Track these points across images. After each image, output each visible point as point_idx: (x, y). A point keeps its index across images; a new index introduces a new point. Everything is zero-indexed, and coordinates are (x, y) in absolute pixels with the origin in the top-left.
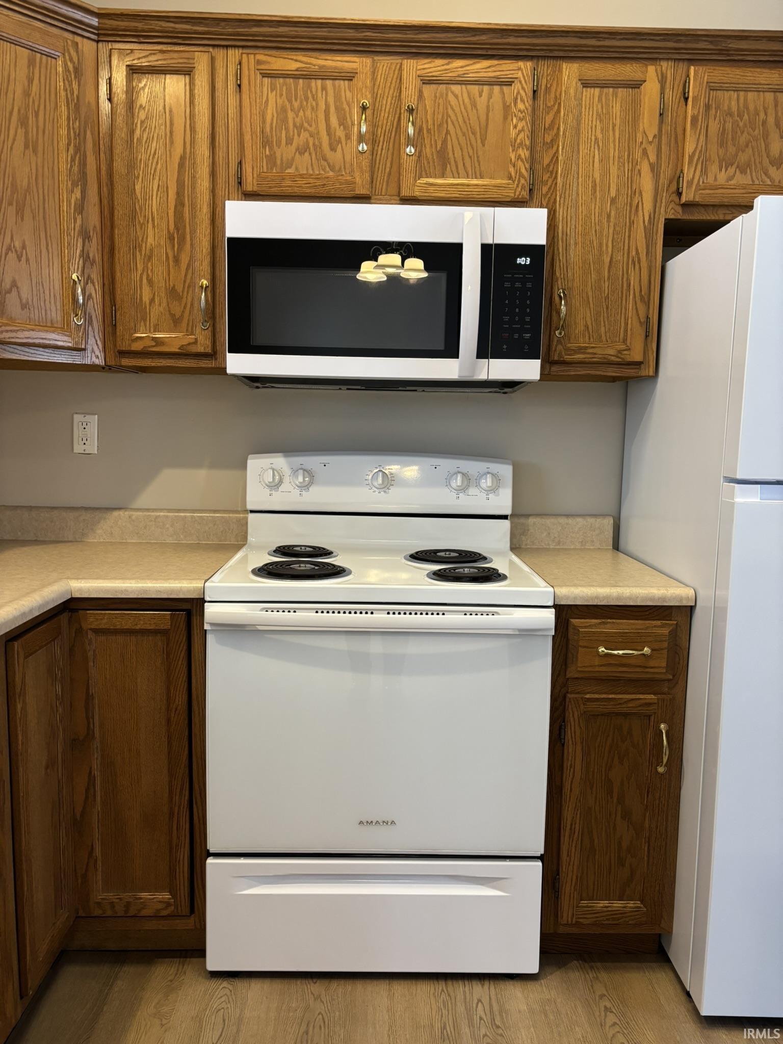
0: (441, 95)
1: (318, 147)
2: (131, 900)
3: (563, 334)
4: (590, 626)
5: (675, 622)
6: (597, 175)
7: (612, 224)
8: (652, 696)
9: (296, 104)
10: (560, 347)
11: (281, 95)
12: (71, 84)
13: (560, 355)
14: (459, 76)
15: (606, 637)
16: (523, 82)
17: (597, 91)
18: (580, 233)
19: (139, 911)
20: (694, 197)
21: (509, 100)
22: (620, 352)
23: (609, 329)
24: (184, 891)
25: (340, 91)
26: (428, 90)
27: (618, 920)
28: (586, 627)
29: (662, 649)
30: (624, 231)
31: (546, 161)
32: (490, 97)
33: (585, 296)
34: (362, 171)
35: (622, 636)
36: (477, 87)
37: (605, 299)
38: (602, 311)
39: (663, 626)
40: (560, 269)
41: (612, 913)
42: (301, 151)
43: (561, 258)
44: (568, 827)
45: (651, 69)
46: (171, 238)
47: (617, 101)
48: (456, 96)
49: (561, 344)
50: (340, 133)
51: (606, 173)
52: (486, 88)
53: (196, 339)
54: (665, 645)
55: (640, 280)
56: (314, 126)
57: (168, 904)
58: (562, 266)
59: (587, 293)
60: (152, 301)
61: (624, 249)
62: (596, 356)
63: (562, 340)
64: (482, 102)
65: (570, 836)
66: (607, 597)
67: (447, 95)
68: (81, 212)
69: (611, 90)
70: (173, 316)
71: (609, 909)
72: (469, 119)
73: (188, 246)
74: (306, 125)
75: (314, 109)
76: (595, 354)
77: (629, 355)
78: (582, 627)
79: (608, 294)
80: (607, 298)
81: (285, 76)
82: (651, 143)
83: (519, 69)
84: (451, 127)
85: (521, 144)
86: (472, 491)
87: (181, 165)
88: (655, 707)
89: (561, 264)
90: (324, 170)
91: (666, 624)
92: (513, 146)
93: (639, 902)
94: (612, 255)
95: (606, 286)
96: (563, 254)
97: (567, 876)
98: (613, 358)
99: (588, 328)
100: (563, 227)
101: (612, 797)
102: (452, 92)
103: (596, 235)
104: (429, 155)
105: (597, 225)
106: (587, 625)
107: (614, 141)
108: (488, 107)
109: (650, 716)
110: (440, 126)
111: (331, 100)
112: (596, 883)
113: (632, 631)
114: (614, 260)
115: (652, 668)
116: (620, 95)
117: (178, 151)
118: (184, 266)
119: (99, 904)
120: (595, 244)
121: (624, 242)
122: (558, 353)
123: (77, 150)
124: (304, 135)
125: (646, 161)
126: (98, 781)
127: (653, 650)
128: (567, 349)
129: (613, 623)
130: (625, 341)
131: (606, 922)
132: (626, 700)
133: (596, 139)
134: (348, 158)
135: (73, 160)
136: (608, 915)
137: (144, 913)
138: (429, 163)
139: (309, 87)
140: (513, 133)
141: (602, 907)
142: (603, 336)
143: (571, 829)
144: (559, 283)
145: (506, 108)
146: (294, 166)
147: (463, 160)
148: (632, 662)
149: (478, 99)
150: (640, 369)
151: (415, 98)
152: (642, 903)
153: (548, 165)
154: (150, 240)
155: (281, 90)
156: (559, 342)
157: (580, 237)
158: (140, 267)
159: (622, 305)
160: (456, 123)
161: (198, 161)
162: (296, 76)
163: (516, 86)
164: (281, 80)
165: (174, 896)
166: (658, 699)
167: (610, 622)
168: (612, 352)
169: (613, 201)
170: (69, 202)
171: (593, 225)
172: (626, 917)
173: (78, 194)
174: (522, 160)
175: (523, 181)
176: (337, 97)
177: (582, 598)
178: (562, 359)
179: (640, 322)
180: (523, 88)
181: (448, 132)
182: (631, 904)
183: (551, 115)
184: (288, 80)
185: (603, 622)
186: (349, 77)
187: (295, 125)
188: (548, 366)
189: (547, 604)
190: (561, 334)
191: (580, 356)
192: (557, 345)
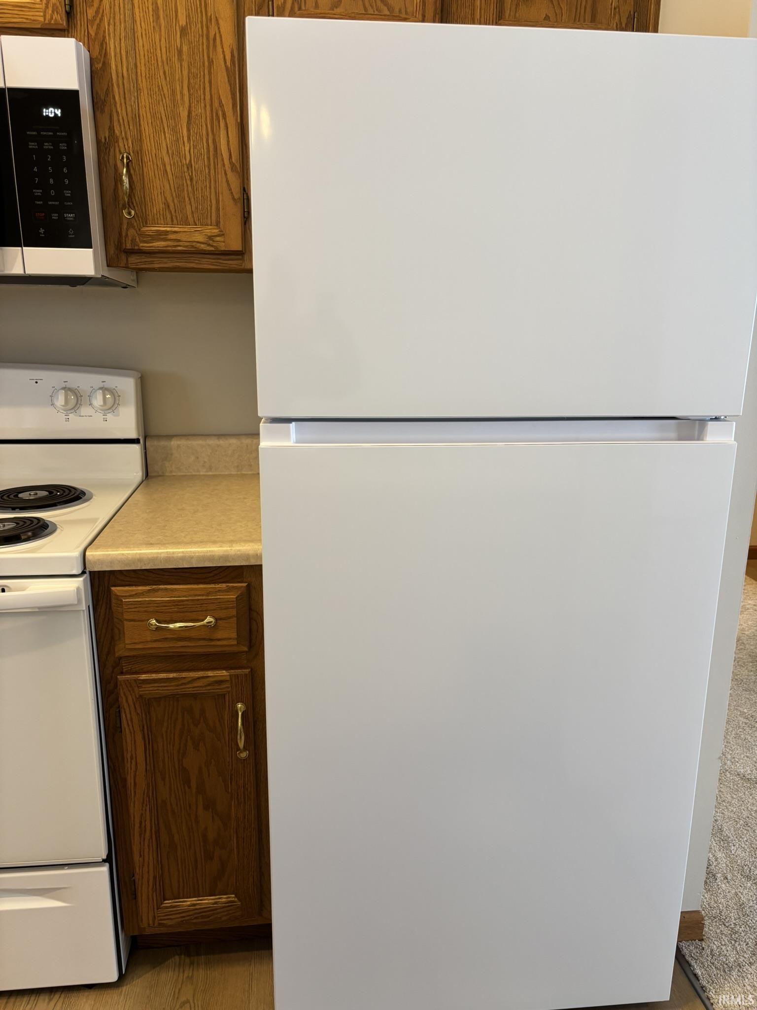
3: (133, 212)
4: (137, 595)
5: (245, 585)
7: (185, 64)
8: (224, 673)
10: (132, 232)
13: (133, 241)
15: (157, 607)
18: (144, 75)
22: (210, 238)
23: (197, 208)
27: (209, 917)
28: (131, 596)
29: (230, 618)
30: (202, 73)
33: (160, 163)
35: (177, 605)
37: (188, 168)
38: (185, 185)
39: (229, 590)
40: (120, 125)
41: (200, 911)
43: (119, 110)
44: (137, 825)
49: (133, 227)
54: (234, 612)
55: (228, 142)
58: (121, 121)
59: (162, 159)
61: (205, 99)
62: (181, 243)
63: (133, 221)
65: (140, 835)
66: (154, 559)
71: (198, 907)
76: (179, 241)
77: (224, 242)
78: (126, 597)
79: (190, 161)
80: (190, 166)
86: (85, 410)
88: (228, 685)
89: (121, 118)
91: (233, 587)
93: (233, 896)
94: (190, 107)
95: (187, 149)
96: (121, 104)
97: (142, 878)
98: (203, 246)
99: (168, 206)
100: (116, 66)
101: (189, 787)
103: (166, 79)
105: (165, 63)
106: (134, 593)
109: (224, 695)
112: (181, 880)
113: (190, 598)
114: (193, 114)
115: (219, 640)
120: (166, 91)
121: (204, 88)
122: (130, 238)
127: (216, 619)
128: (141, 235)
129: (166, 589)
130: (218, 224)
131: (194, 921)
132: (190, 679)
136: (196, 913)
141: (189, 906)
142: (190, 217)
143: (140, 827)
144: (121, 145)
148: (193, 634)
150: (243, 259)
152: (236, 896)
156: (130, 225)
157: (144, 80)
159: (210, 176)
166: (230, 675)
167: (162, 589)
168: (200, 238)
169: (184, 31)
171: (160, 64)
172: (218, 913)
177: (120, 562)
178: (136, 248)
179: (233, 198)
182: (224, 899)
185: (154, 590)
188: (123, 257)
189: (74, 572)
190: (129, 214)
191: (159, 244)
192: (127, 230)
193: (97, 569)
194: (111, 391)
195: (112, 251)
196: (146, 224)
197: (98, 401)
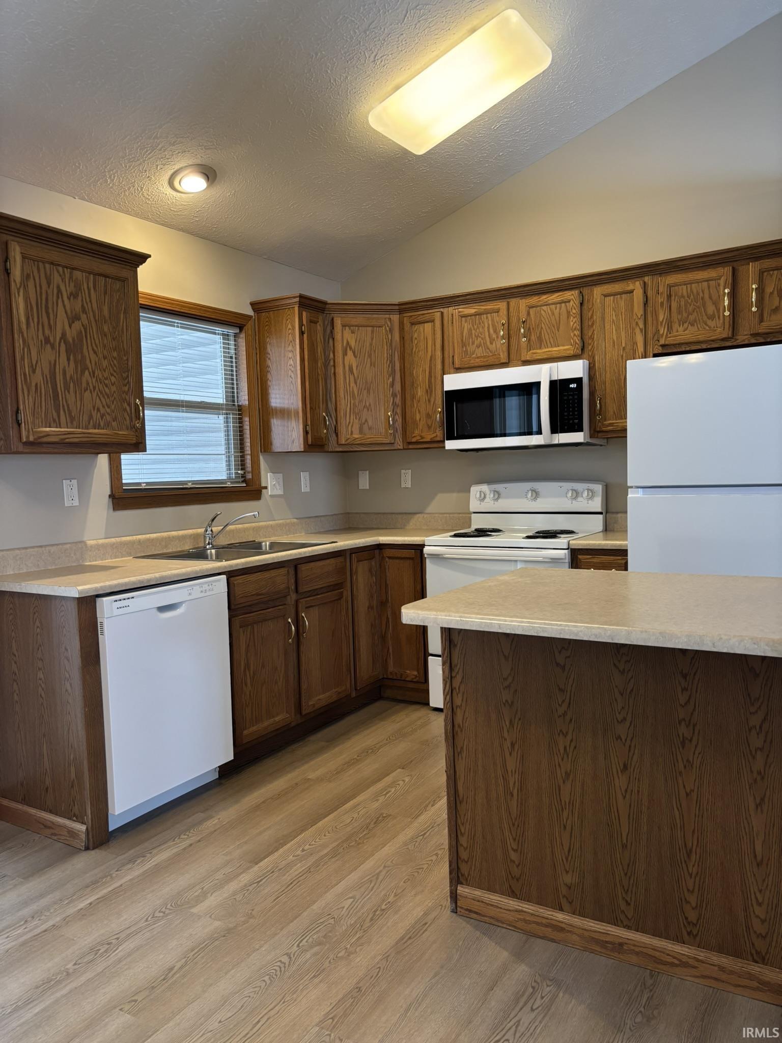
0: (538, 312)
1: (485, 343)
2: (403, 673)
3: (601, 417)
6: (615, 338)
9: (475, 327)
10: (600, 424)
11: (469, 324)
12: (388, 336)
13: (600, 427)
14: (545, 303)
16: (574, 300)
17: (612, 298)
18: (608, 367)
19: (406, 678)
20: (665, 342)
21: (569, 309)
24: (422, 672)
25: (494, 317)
26: (532, 311)
31: (590, 334)
32: (560, 309)
33: (612, 397)
34: (503, 352)
36: (554, 306)
38: (622, 404)
40: (598, 386)
42: (478, 347)
43: (598, 380)
45: (638, 283)
46: (427, 391)
47: (622, 302)
48: (545, 311)
49: (601, 422)
50: (494, 336)
51: (619, 337)
52: (558, 305)
53: (437, 435)
56: (483, 335)
57: (416, 676)
60: (420, 419)
62: (619, 427)
63: (601, 420)
64: (557, 312)
67: (540, 311)
68: (393, 387)
69: (619, 296)
70: (428, 425)
72: (551, 320)
73: (433, 395)
74: (480, 335)
75: (483, 328)
78: (583, 559)
81: (471, 316)
82: (640, 319)
83: (572, 295)
84: (543, 325)
85: (575, 329)
86: (580, 499)
87: (431, 360)
89: (598, 383)
90: (488, 353)
92: (572, 330)
96: (599, 378)
99: (615, 413)
100: (598, 365)
102: (543, 310)
103: (616, 367)
104: (534, 340)
105: (616, 361)
106: (586, 558)
107: (622, 320)
108: (560, 314)
110: (538, 325)
111: (490, 322)
113: (607, 561)
116: (623, 297)
117: (429, 354)
118: (432, 403)
119: (391, 673)
120: (616, 371)
123: (391, 362)
124: (479, 339)
125: (638, 328)
126: (390, 620)
128: (603, 425)
133: (613, 320)
134: (498, 346)
135: (389, 366)
137: (408, 679)
138: (534, 343)
139: (481, 318)
140: (572, 323)
144: (597, 393)
145: (568, 313)
146: (475, 354)
147: (549, 339)
149: (555, 311)
151: (525, 316)
153: (591, 336)
154: (419, 394)
155: (469, 321)
156: (599, 421)
158: (415, 406)
160: (545, 323)
161: (437, 357)
162: (475, 315)
163: (572, 303)
164: (469, 317)
165: (418, 673)
167: (597, 557)
169: (624, 349)
170: (387, 384)
171: (614, 362)
173: (391, 379)
174: (576, 336)
175: (577, 345)
176: (493, 320)
177: (582, 545)
178: (602, 430)
180: (574, 303)
181: (542, 328)
183: (591, 312)
184: (472, 317)
185: (593, 557)
186: (498, 311)
187: (475, 336)
188: (596, 434)
189: (565, 547)
190: (599, 417)
191: (610, 428)
192: (598, 423)
193: (573, 547)
194: (592, 491)
195: (592, 432)
196: (605, 420)
197: (585, 494)
